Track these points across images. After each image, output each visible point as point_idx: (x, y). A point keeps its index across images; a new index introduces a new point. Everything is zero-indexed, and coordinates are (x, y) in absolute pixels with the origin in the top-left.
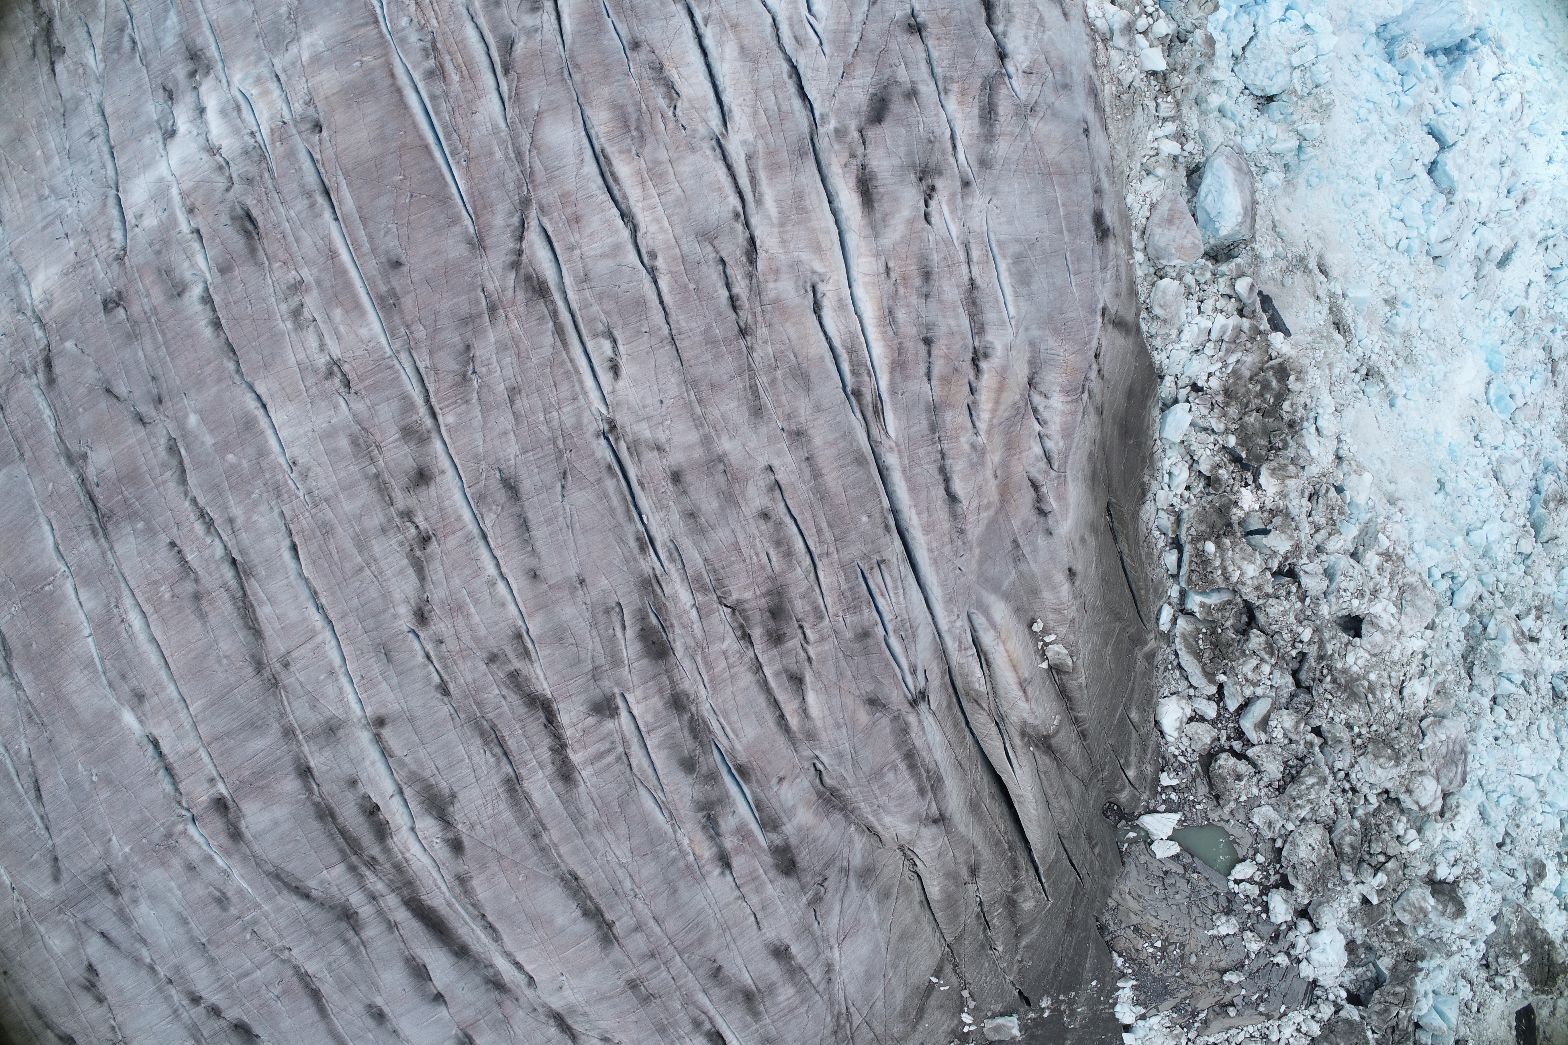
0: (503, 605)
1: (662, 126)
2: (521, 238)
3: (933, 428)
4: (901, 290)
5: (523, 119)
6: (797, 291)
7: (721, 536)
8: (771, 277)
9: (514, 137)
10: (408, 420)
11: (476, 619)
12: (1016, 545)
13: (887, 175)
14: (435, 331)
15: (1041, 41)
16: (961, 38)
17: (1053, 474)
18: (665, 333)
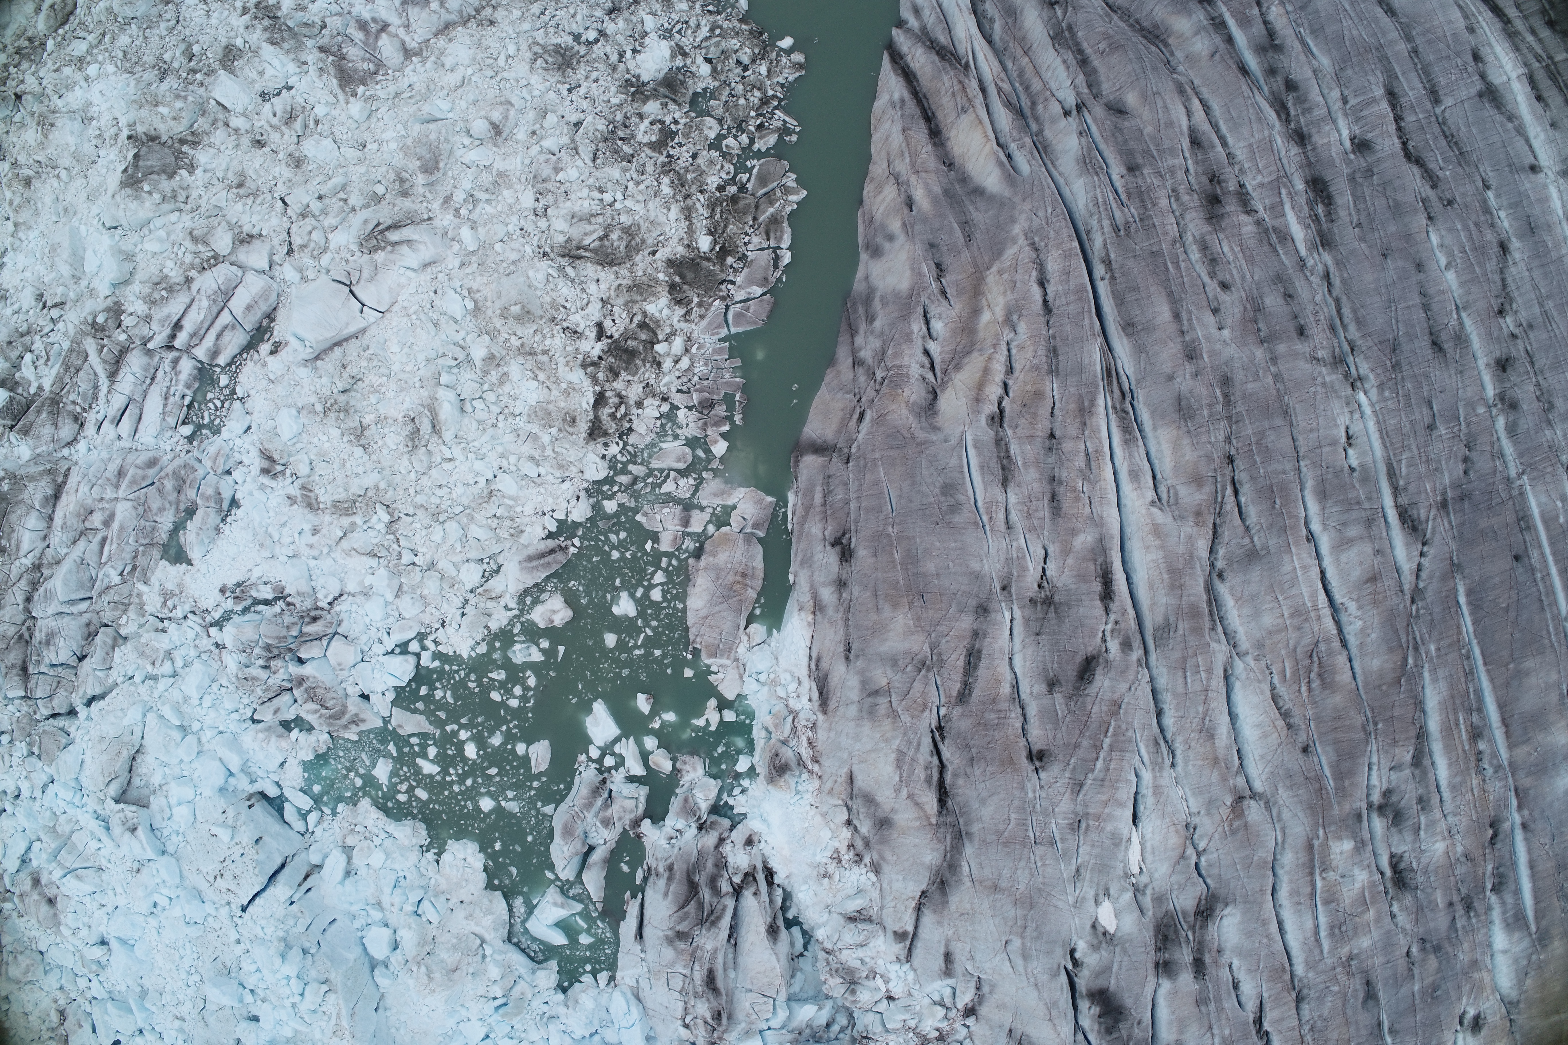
0: (1442, 245)
1: (1287, 666)
3: (1054, 351)
8: (1204, 507)
10: (1513, 415)
12: (968, 238)
13: (1086, 601)
17: (925, 300)
18: (1302, 463)
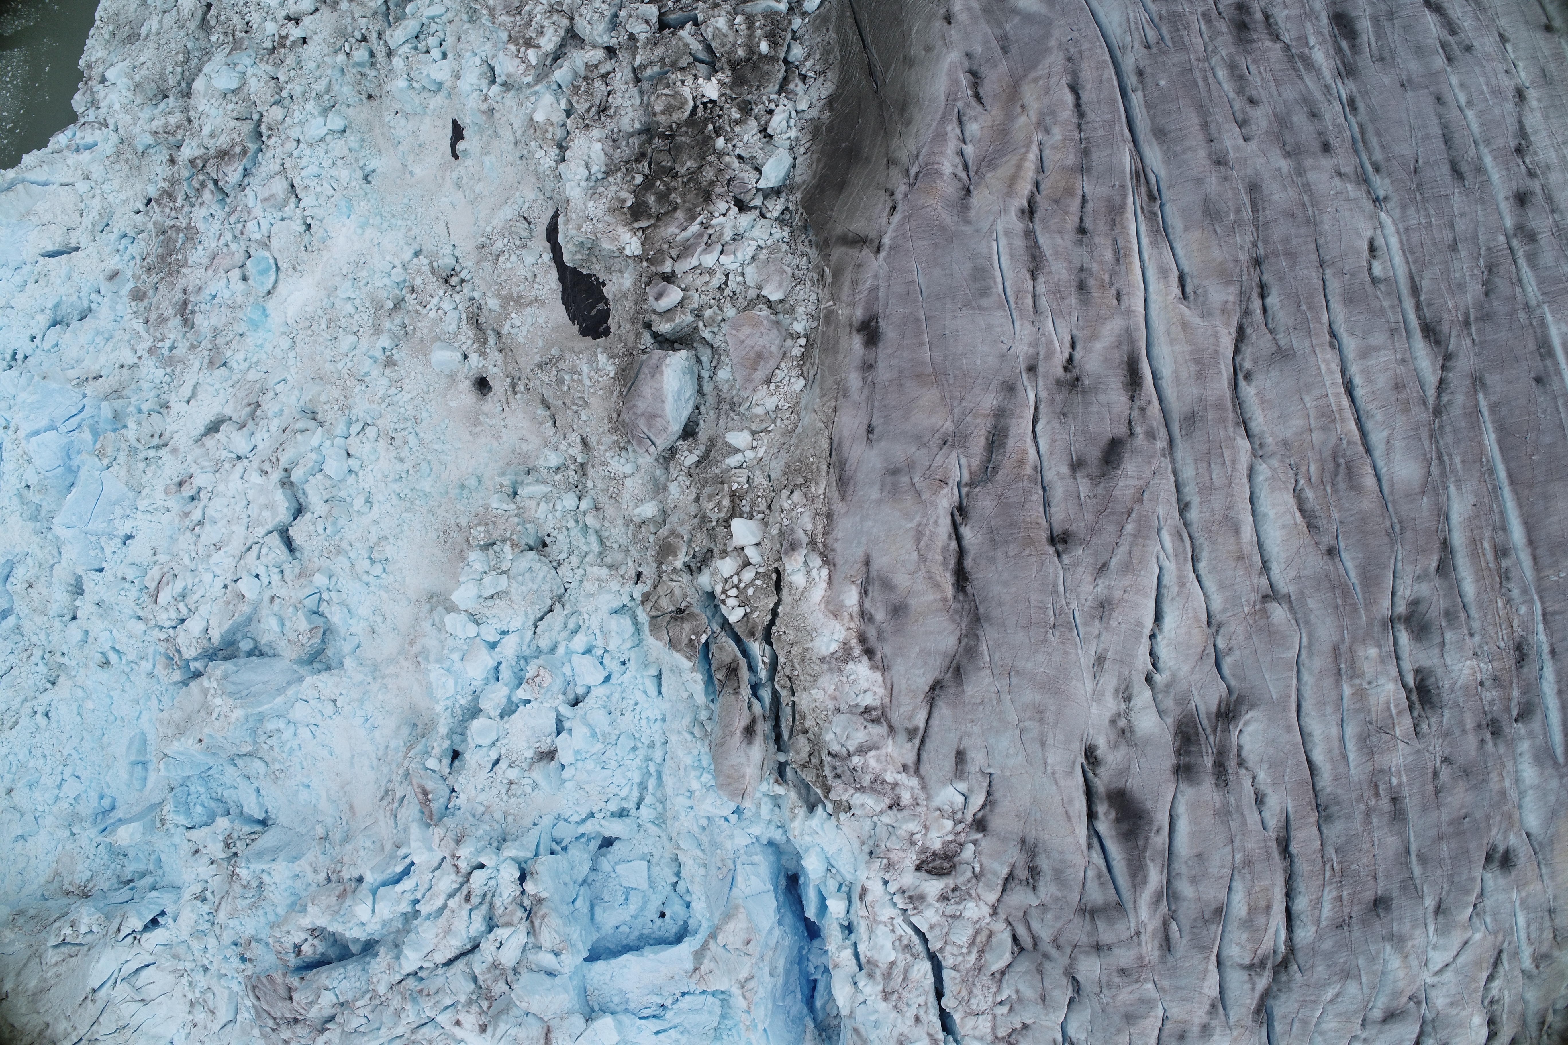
0: (1462, 85)
1: (1313, 468)
2: (1441, 381)
3: (1086, 152)
4: (1106, 277)
5: (1435, 489)
6: (1205, 293)
7: (1290, 93)
8: (1230, 306)
9: (1443, 474)
10: (1532, 247)
11: (1482, 80)
12: (1005, 50)
13: (1113, 386)
14: (1512, 314)
15: (925, 515)
16: (1013, 525)
17: (960, 104)
18: (1328, 271)
